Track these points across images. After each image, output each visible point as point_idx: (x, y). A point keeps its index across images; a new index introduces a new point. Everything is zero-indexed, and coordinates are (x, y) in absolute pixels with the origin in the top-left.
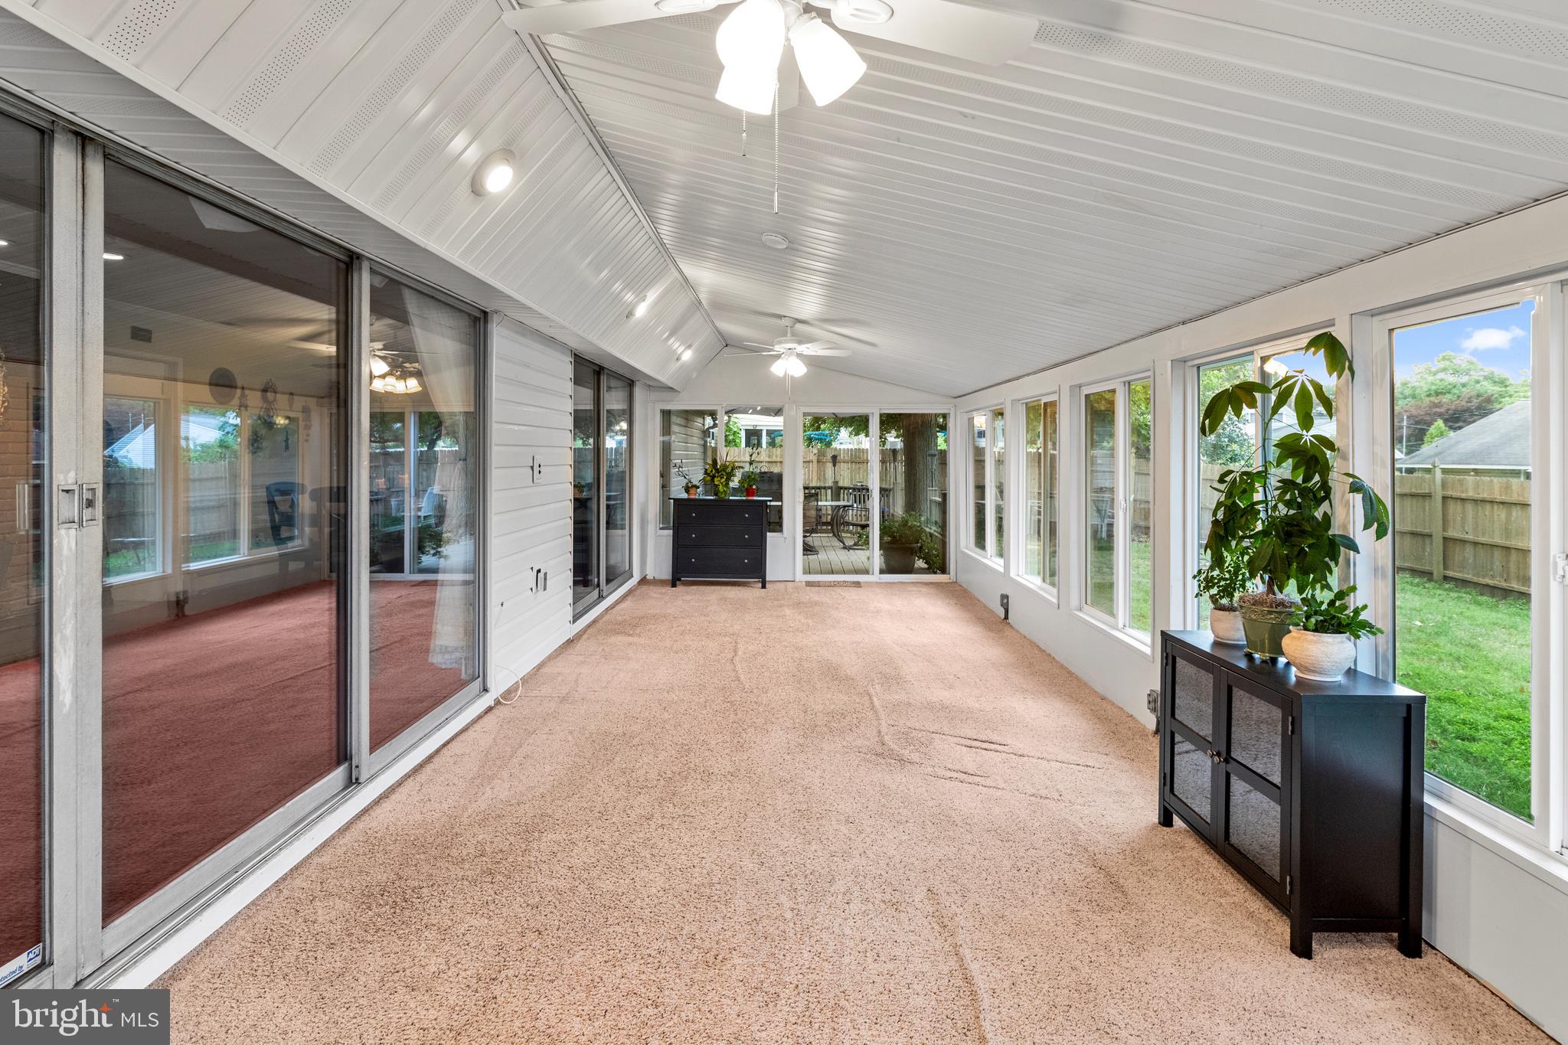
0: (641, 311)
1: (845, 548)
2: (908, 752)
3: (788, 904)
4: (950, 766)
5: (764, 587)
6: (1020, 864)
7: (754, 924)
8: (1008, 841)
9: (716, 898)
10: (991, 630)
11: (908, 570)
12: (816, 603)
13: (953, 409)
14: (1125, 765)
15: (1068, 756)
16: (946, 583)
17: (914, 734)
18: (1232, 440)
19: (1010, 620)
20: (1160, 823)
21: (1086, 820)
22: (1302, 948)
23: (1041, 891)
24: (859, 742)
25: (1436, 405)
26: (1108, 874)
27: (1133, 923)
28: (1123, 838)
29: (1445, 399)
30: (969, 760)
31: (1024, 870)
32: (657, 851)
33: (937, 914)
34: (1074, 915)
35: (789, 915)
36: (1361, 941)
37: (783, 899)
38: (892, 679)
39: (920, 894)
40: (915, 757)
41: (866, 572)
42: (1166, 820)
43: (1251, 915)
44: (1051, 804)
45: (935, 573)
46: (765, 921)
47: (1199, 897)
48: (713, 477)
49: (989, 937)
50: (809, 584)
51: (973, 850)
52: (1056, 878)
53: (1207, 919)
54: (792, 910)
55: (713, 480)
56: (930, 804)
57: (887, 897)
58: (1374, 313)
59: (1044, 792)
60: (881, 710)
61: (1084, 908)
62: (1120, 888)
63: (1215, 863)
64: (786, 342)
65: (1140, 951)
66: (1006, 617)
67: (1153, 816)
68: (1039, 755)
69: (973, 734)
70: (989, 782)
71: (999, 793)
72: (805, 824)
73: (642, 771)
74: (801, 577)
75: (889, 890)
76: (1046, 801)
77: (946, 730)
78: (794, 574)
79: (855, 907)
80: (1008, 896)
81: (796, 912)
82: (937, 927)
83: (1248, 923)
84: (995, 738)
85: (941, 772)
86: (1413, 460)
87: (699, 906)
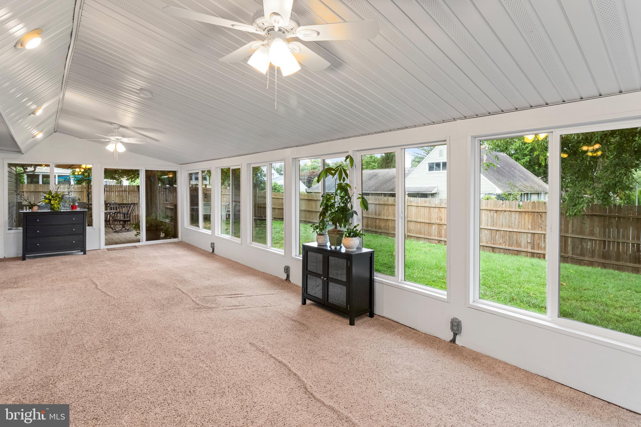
0: (39, 113)
1: (116, 232)
2: (209, 305)
3: (204, 366)
4: (229, 305)
5: (85, 253)
6: (272, 327)
7: (196, 376)
8: (264, 322)
9: (172, 374)
10: (209, 257)
11: (158, 238)
12: (120, 257)
13: (180, 169)
14: (283, 291)
15: (265, 293)
16: (178, 242)
17: (207, 298)
18: (261, 183)
19: (215, 252)
20: (302, 304)
21: (282, 309)
22: (352, 323)
23: (284, 332)
24: (187, 306)
25: (314, 172)
26: (298, 322)
27: (312, 332)
28: (296, 311)
29: (315, 171)
30: (234, 302)
31: (274, 328)
32: (130, 369)
33: (258, 349)
34: (296, 335)
35: (207, 369)
36: (361, 318)
37: (200, 365)
38: (184, 281)
39: (248, 346)
40: (213, 306)
41: (139, 241)
42: (304, 303)
43: (337, 320)
44: (269, 308)
45: (171, 238)
46: (200, 374)
47: (323, 320)
48: (50, 200)
49: (278, 349)
50: (108, 250)
51: (256, 328)
52: (285, 327)
53: (328, 324)
54: (207, 366)
55: (50, 202)
56: (231, 318)
57: (238, 351)
58: (357, 151)
59: (264, 305)
60: (187, 293)
61: (298, 333)
62: (304, 324)
63: (322, 310)
64: (116, 136)
65: (318, 337)
66: (213, 251)
67: (300, 303)
68: (256, 294)
69: (229, 293)
70: (246, 307)
71: (251, 309)
72: (189, 339)
73: (90, 343)
74: (103, 246)
75: (237, 348)
76: (267, 308)
77: (218, 294)
78: (100, 246)
79: (229, 357)
80: (275, 337)
81: (209, 366)
82: (261, 353)
83: (337, 322)
84: (238, 293)
85: (227, 308)
86: (311, 189)
87: (167, 379)
